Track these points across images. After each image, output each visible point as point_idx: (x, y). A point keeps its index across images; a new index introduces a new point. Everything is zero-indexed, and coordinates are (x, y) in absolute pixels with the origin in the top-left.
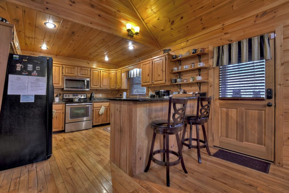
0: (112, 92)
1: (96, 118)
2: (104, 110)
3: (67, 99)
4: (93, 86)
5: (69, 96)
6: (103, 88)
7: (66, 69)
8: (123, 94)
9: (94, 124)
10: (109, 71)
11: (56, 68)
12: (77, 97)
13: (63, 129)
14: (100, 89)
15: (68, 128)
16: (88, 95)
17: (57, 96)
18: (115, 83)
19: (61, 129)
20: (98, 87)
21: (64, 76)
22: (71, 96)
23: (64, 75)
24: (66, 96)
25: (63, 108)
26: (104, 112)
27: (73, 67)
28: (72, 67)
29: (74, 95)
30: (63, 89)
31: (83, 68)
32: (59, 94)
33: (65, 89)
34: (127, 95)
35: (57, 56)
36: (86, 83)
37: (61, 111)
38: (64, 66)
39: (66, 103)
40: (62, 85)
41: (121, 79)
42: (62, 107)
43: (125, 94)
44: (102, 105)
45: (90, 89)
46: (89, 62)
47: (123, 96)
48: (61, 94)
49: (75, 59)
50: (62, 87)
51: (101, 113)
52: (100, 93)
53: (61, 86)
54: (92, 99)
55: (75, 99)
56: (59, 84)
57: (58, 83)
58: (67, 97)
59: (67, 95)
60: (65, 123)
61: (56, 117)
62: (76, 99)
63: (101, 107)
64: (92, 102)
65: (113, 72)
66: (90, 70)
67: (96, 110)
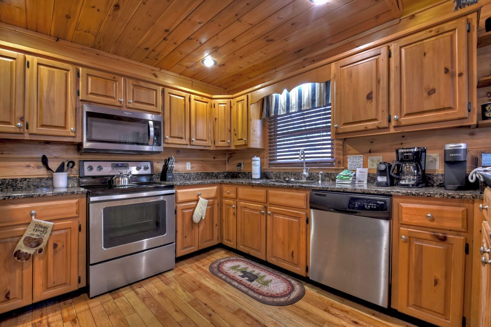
0: (214, 158)
1: (183, 234)
2: (205, 208)
3: (93, 177)
4: (170, 140)
5: (100, 168)
6: (197, 144)
7: (90, 79)
8: (253, 163)
9: (180, 253)
10: (212, 99)
11: (53, 72)
12: (124, 172)
13: (83, 284)
14: (189, 147)
15: (98, 278)
16: (155, 164)
17: (61, 169)
18: (227, 131)
19: (74, 287)
20: (183, 143)
21: (81, 103)
22: (107, 170)
23: (80, 98)
24: (91, 168)
25: (78, 212)
26: (204, 214)
27: (113, 76)
28: (110, 76)
29: (117, 166)
30: (80, 144)
31: (142, 84)
32: (66, 164)
33: (86, 145)
34: (262, 164)
35: (61, 42)
36: (152, 129)
37: (73, 224)
38: (81, 69)
39: (88, 195)
40: (75, 132)
41: (245, 122)
42: (74, 209)
43: (257, 162)
44: (199, 195)
45: (165, 148)
46: (157, 73)
47: (253, 167)
48: (74, 163)
49: (116, 57)
50: (78, 140)
51: (199, 219)
52: (188, 161)
53: (73, 134)
54: (169, 177)
55: (118, 176)
56: (65, 128)
57: (63, 125)
58: (96, 172)
59: (95, 165)
60: (88, 264)
61: (55, 246)
62: (122, 177)
63: (198, 200)
64: (171, 187)
65: (221, 101)
66: (163, 91)
67: (184, 211)
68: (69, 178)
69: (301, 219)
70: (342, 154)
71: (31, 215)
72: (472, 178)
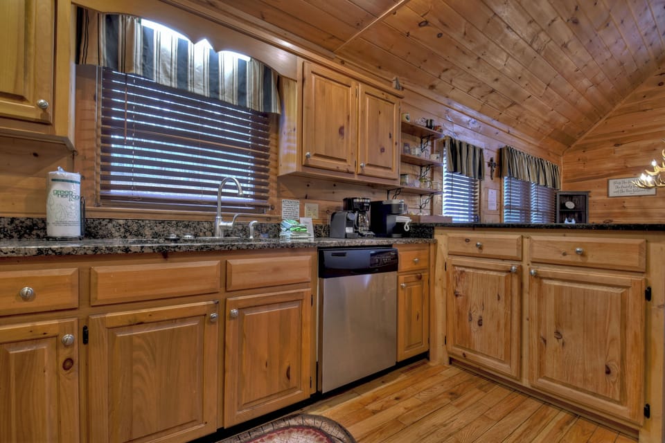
69: (304, 302)
70: (276, 195)
72: (407, 228)
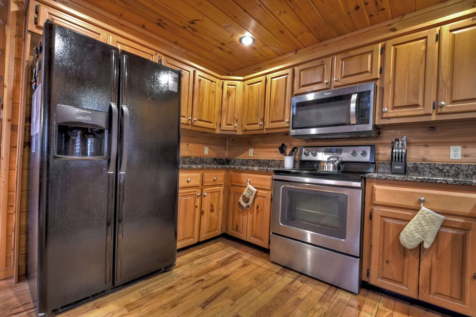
1: (382, 255)
6: (455, 110)
20: (419, 111)
23: (295, 93)
27: (321, 60)
28: (318, 62)
38: (296, 68)
40: (289, 123)
44: (420, 201)
53: (287, 125)
61: (258, 207)
63: (417, 210)
67: (387, 220)
68: (295, 161)
71: (248, 181)
